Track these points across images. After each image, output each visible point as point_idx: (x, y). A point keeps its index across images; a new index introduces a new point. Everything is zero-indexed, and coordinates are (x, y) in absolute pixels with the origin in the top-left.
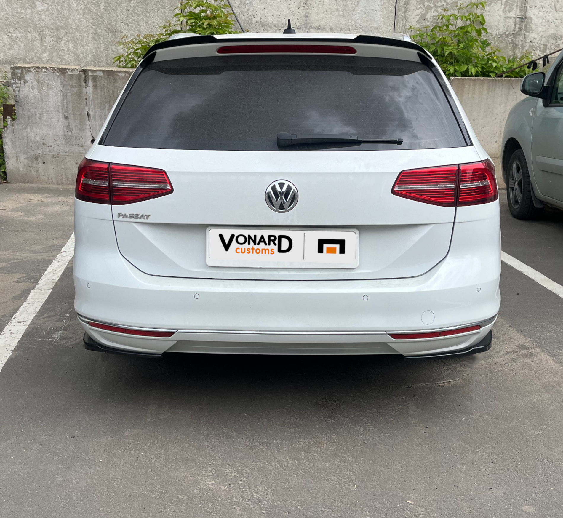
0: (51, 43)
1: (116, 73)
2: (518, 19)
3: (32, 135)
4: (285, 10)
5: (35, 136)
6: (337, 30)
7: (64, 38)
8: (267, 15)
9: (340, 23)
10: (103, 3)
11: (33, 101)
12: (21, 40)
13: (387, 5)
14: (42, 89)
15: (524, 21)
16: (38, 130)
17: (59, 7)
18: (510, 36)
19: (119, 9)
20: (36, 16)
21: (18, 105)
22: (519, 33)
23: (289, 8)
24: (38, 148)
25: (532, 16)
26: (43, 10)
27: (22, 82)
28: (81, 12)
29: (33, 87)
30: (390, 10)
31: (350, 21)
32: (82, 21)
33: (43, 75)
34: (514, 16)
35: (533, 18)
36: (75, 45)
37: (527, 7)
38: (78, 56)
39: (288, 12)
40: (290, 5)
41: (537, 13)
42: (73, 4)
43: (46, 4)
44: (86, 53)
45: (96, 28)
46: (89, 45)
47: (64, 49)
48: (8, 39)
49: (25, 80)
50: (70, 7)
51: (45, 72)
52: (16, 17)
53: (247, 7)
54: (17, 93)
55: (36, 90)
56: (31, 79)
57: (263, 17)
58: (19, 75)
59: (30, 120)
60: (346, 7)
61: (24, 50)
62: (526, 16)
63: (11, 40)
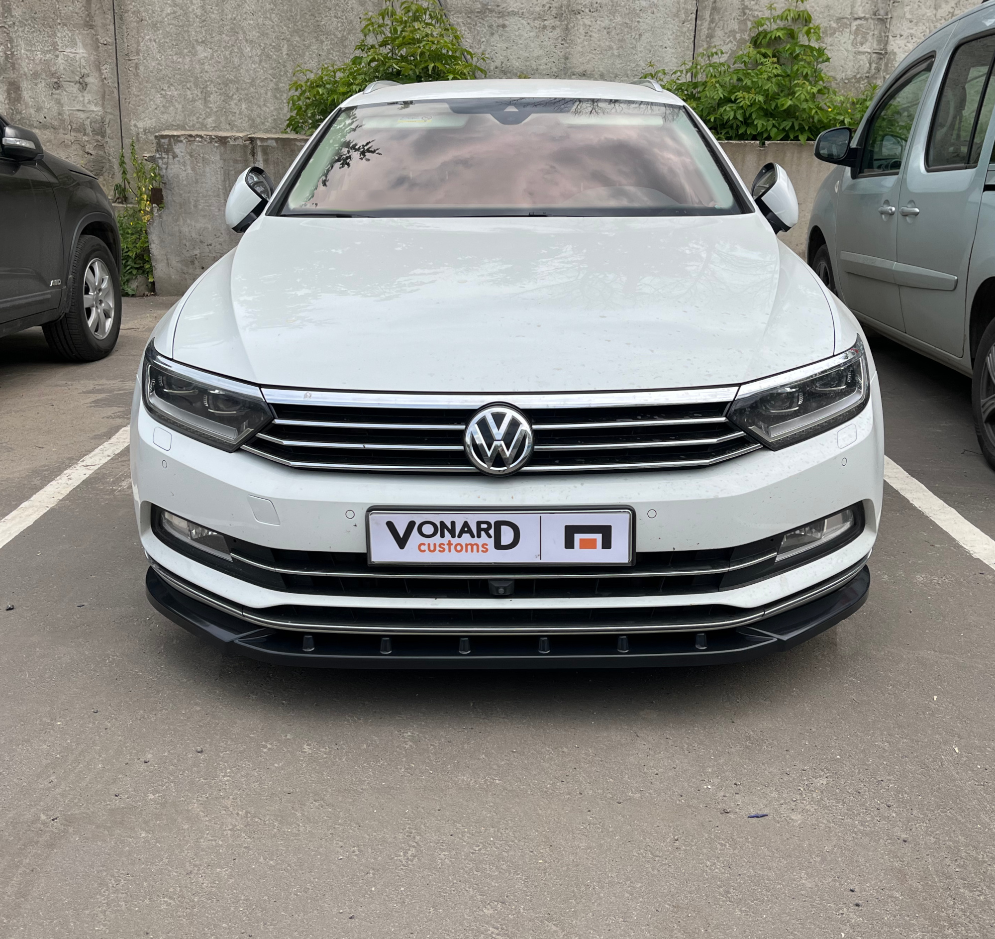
0: (218, 103)
1: (293, 142)
2: (874, 55)
3: (185, 229)
4: (535, 50)
5: (190, 232)
6: (611, 77)
7: (235, 97)
8: (511, 57)
9: (614, 66)
10: (286, 46)
11: (185, 182)
12: (179, 100)
13: (682, 38)
14: (197, 165)
15: (884, 57)
16: (193, 223)
17: (227, 53)
18: (863, 80)
19: (307, 54)
20: (197, 66)
21: (165, 188)
22: (876, 76)
23: (541, 47)
24: (194, 248)
25: (895, 51)
26: (206, 57)
27: (171, 157)
28: (257, 59)
29: (185, 162)
30: (685, 47)
31: (629, 63)
32: (258, 72)
33: (197, 145)
34: (869, 50)
35: (898, 53)
36: (249, 106)
37: (888, 36)
38: (254, 121)
39: (540, 52)
40: (542, 42)
41: (904, 46)
42: (246, 49)
43: (211, 49)
44: (264, 117)
45: (277, 82)
46: (268, 105)
47: (235, 111)
48: (161, 99)
49: (174, 153)
50: (242, 53)
51: (199, 142)
52: (171, 69)
53: (483, 47)
54: (164, 171)
55: (189, 167)
56: (182, 152)
57: (505, 61)
58: (166, 146)
59: (183, 210)
60: (623, 44)
61: (183, 115)
62: (886, 49)
63: (165, 101)
